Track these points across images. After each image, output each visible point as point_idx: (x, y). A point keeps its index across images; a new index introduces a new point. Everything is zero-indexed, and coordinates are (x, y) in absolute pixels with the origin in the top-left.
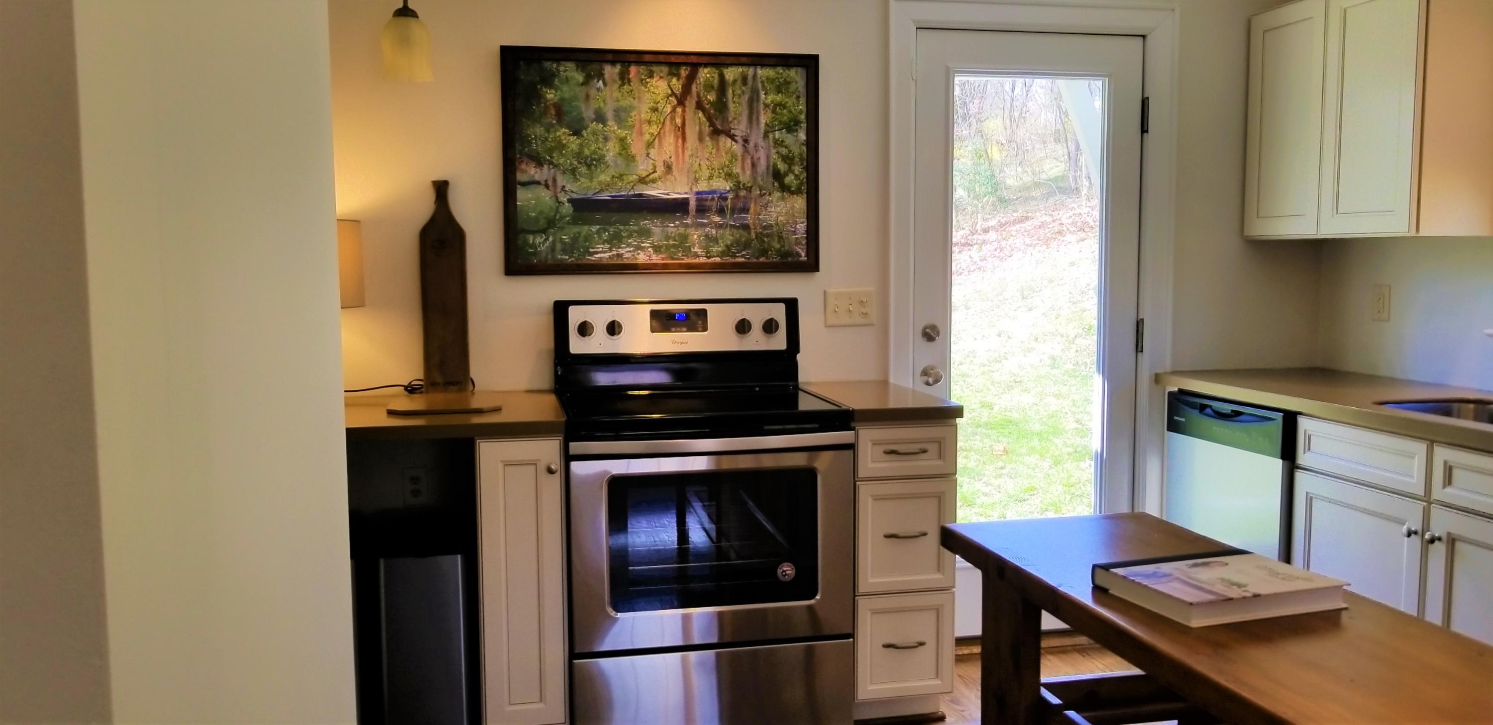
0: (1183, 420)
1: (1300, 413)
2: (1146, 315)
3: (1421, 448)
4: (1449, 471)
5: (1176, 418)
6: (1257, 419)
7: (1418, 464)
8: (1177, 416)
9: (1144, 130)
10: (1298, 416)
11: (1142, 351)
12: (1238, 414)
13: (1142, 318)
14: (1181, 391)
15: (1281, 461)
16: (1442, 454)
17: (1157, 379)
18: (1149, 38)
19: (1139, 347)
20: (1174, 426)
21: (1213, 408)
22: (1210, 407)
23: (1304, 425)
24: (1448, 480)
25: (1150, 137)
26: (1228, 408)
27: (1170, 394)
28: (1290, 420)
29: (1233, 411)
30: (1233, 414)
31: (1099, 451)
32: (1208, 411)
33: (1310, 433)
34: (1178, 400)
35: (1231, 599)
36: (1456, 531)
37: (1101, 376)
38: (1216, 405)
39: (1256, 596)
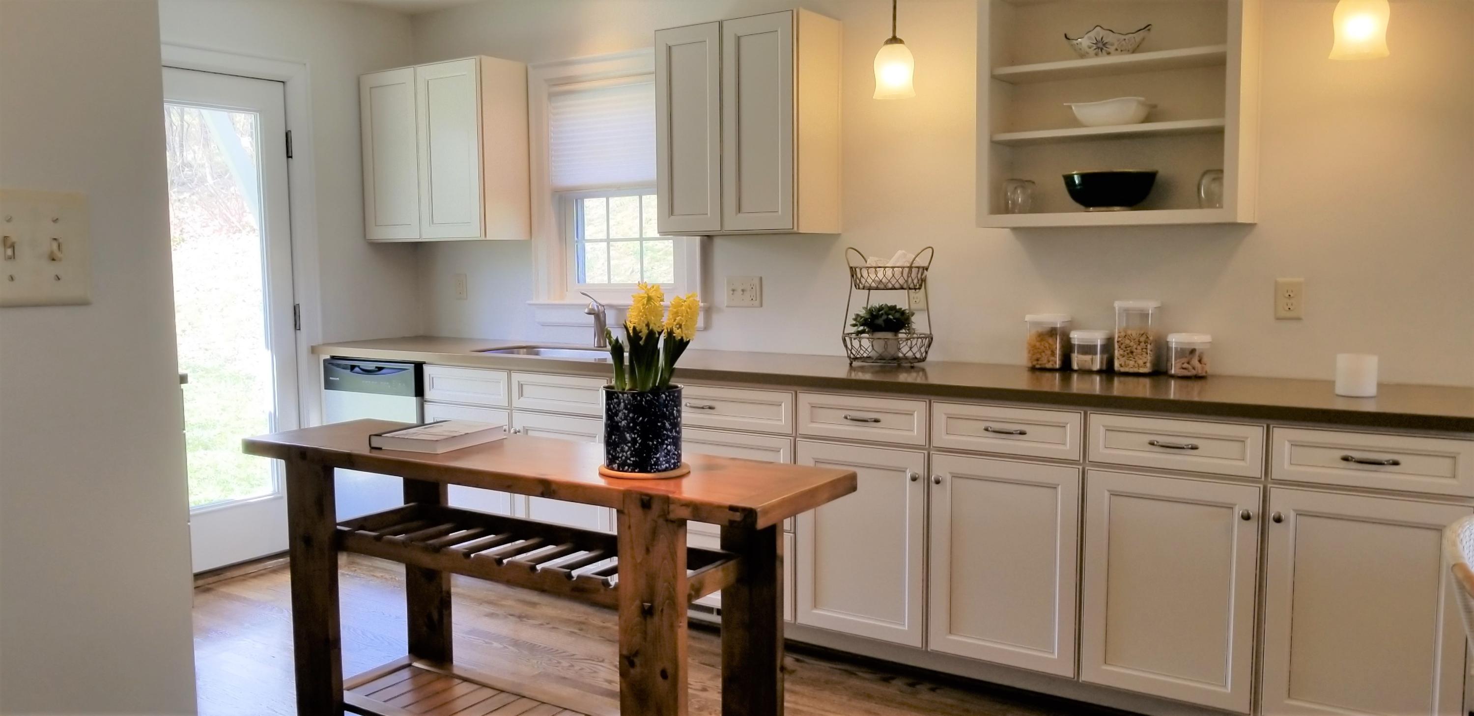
0: (338, 379)
1: (424, 363)
2: (300, 300)
3: (504, 375)
4: (521, 386)
5: (331, 378)
6: (396, 370)
7: (503, 386)
8: (332, 377)
9: (289, 156)
10: (424, 365)
11: (300, 329)
12: (380, 369)
13: (298, 303)
14: (333, 358)
15: (415, 398)
16: (517, 377)
17: (314, 350)
18: (288, 84)
19: (297, 326)
20: (329, 385)
21: (361, 367)
22: (359, 367)
23: (427, 370)
24: (521, 394)
25: (294, 162)
26: (371, 366)
27: (325, 361)
28: (419, 368)
29: (376, 367)
30: (377, 369)
31: (273, 412)
32: (357, 369)
33: (433, 376)
34: (333, 364)
35: (455, 436)
36: (528, 425)
37: (270, 351)
38: (363, 365)
39: (467, 434)
